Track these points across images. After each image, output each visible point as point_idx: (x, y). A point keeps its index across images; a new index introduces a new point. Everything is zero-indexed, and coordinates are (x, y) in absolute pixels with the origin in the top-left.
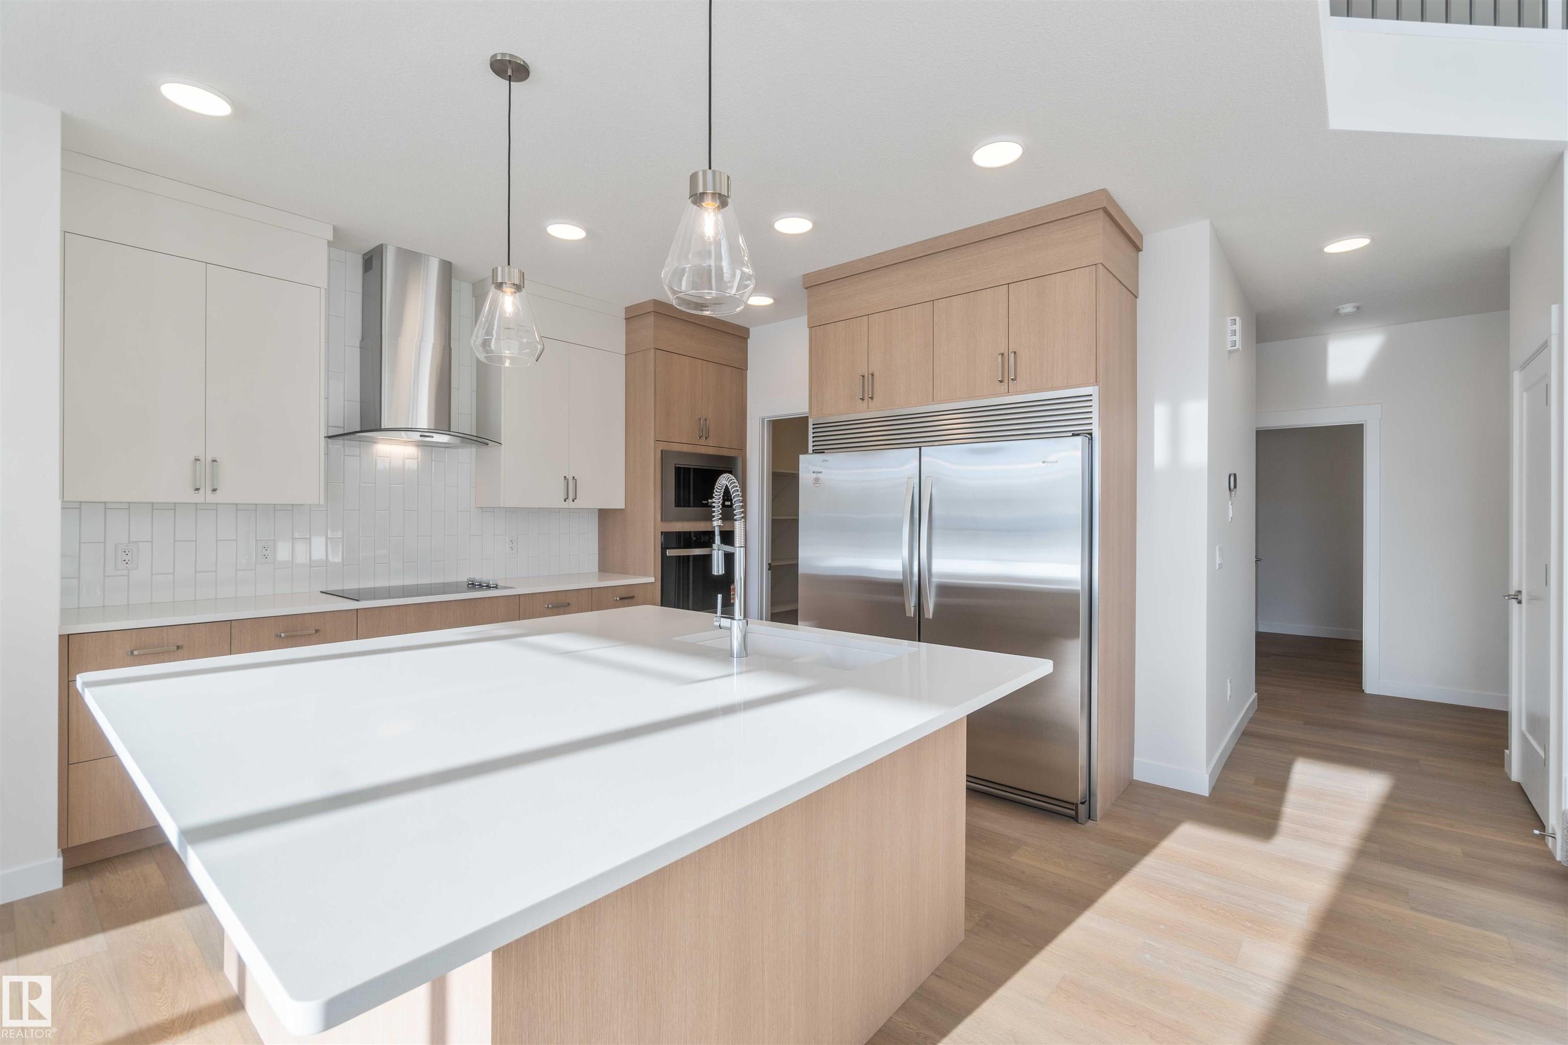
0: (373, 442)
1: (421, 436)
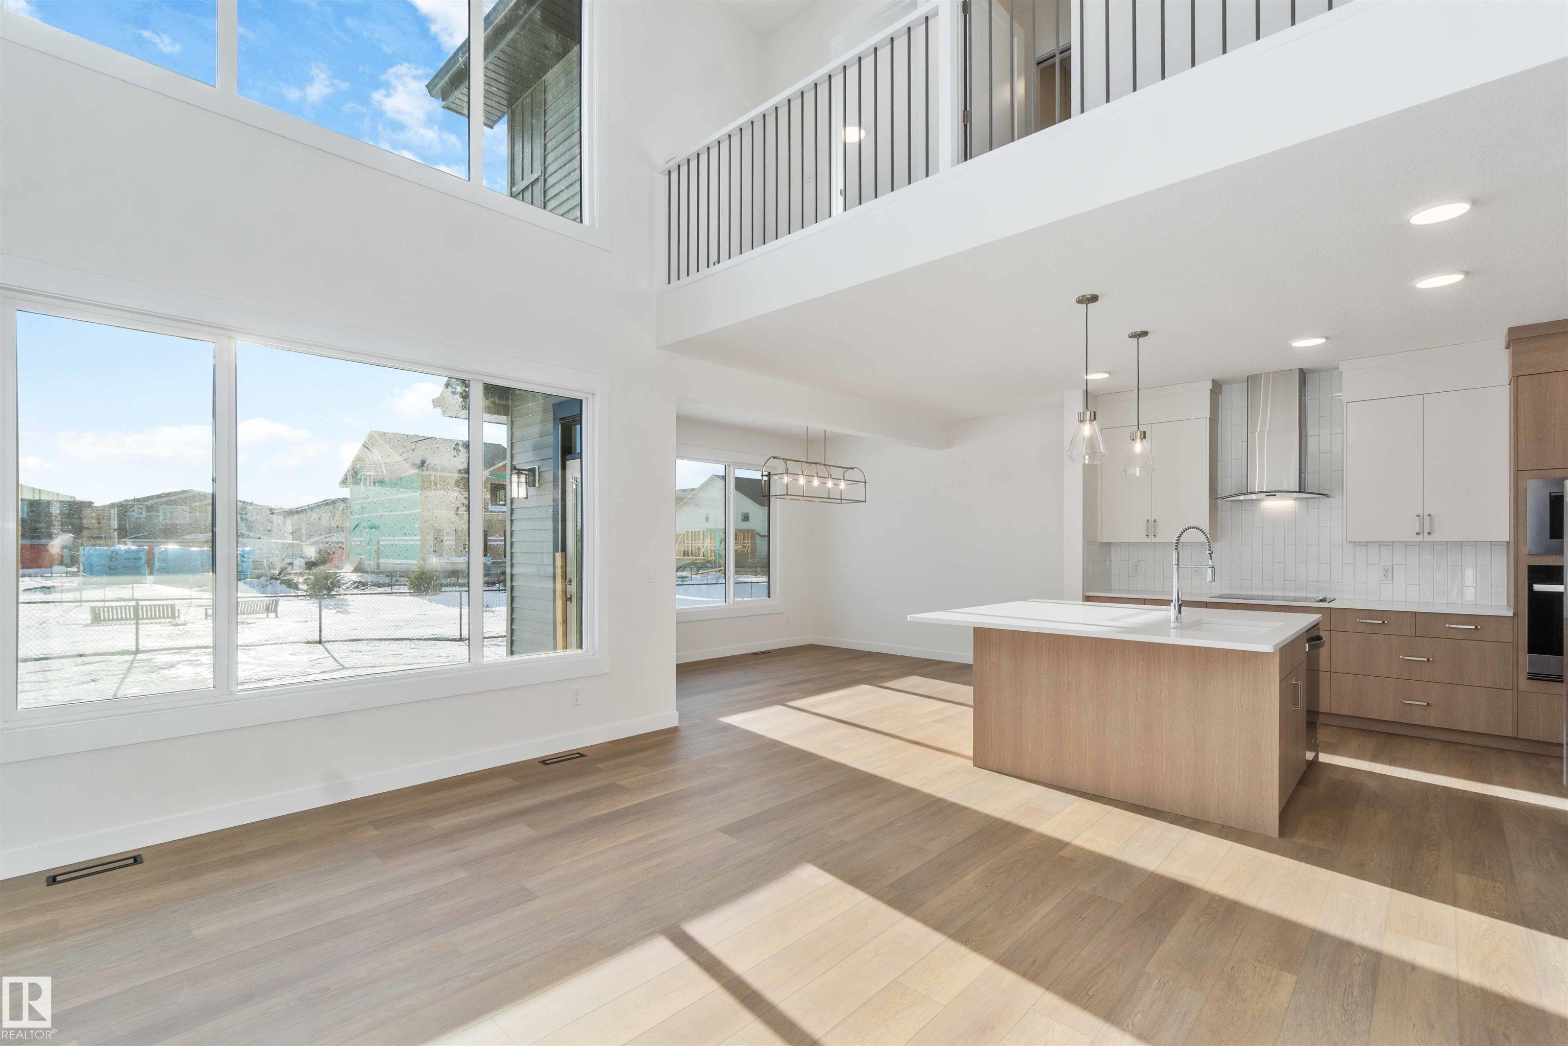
1: (1266, 496)
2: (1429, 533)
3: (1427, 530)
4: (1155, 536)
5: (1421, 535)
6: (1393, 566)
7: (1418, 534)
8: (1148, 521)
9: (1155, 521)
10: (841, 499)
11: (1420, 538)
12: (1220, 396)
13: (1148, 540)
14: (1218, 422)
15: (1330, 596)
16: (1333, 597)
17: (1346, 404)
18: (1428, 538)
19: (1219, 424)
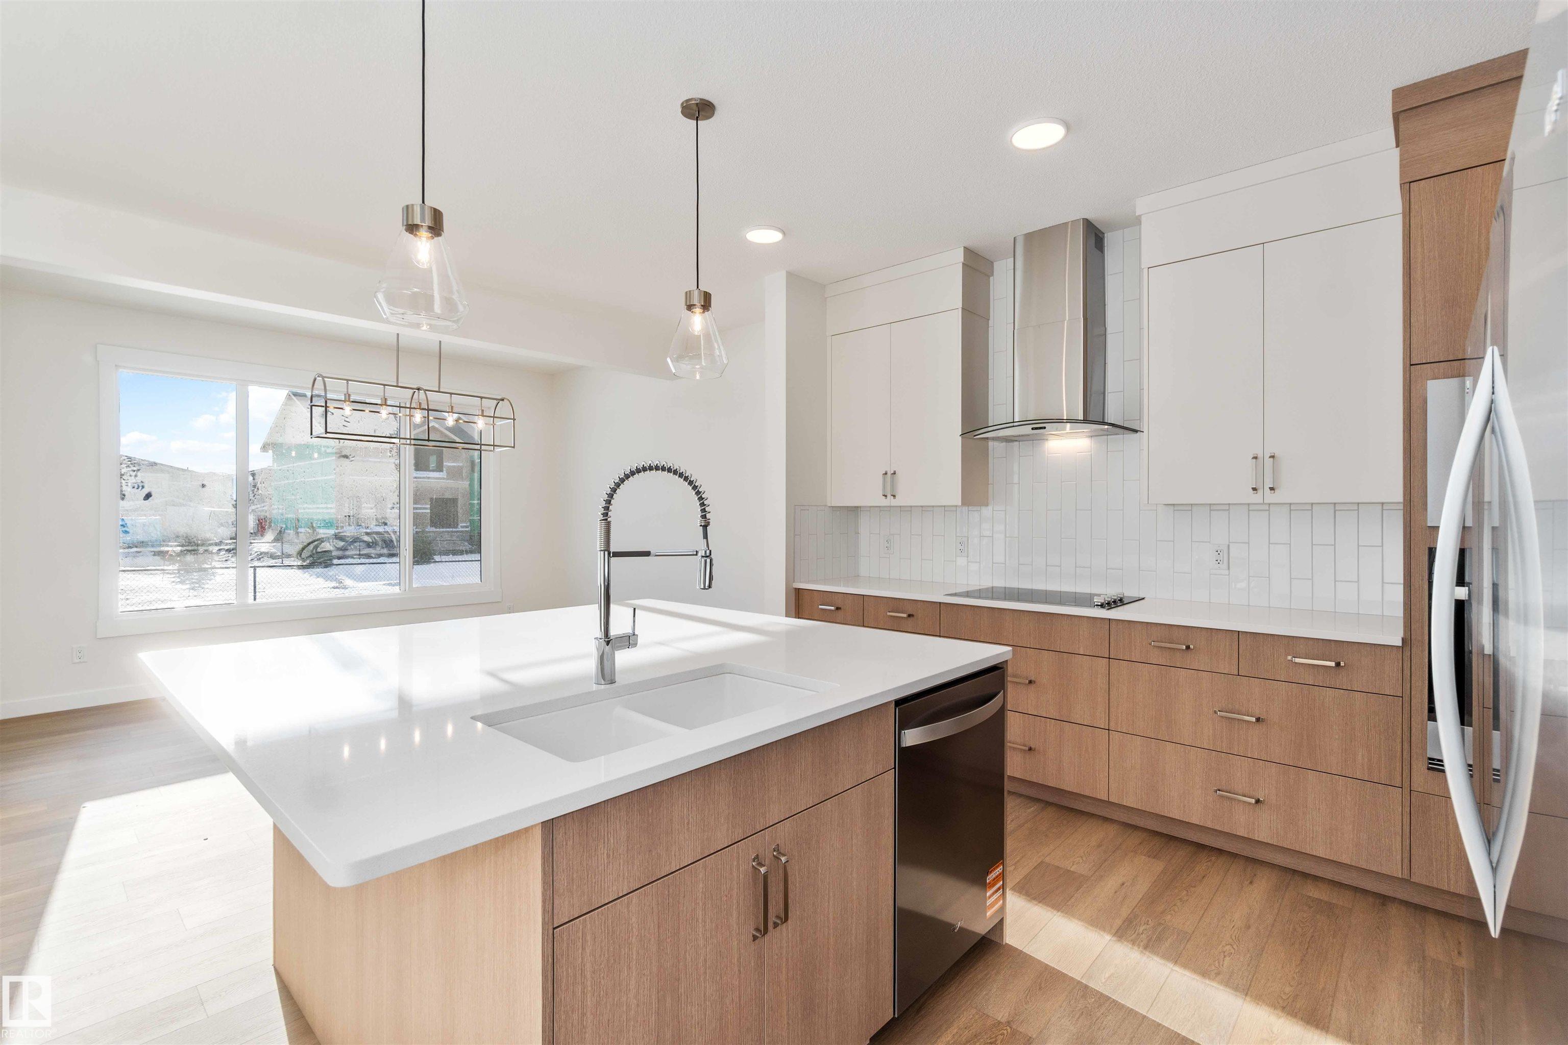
0: (1044, 439)
1: (1033, 429)
2: (1272, 489)
3: (1269, 484)
4: (894, 496)
5: (1260, 492)
6: (1229, 545)
7: (1254, 489)
8: (886, 474)
9: (894, 473)
10: (481, 445)
11: (1257, 498)
12: (991, 278)
13: (884, 502)
14: (988, 320)
15: (1129, 592)
16: (1135, 594)
17: (1146, 271)
18: (1270, 497)
19: (991, 322)
